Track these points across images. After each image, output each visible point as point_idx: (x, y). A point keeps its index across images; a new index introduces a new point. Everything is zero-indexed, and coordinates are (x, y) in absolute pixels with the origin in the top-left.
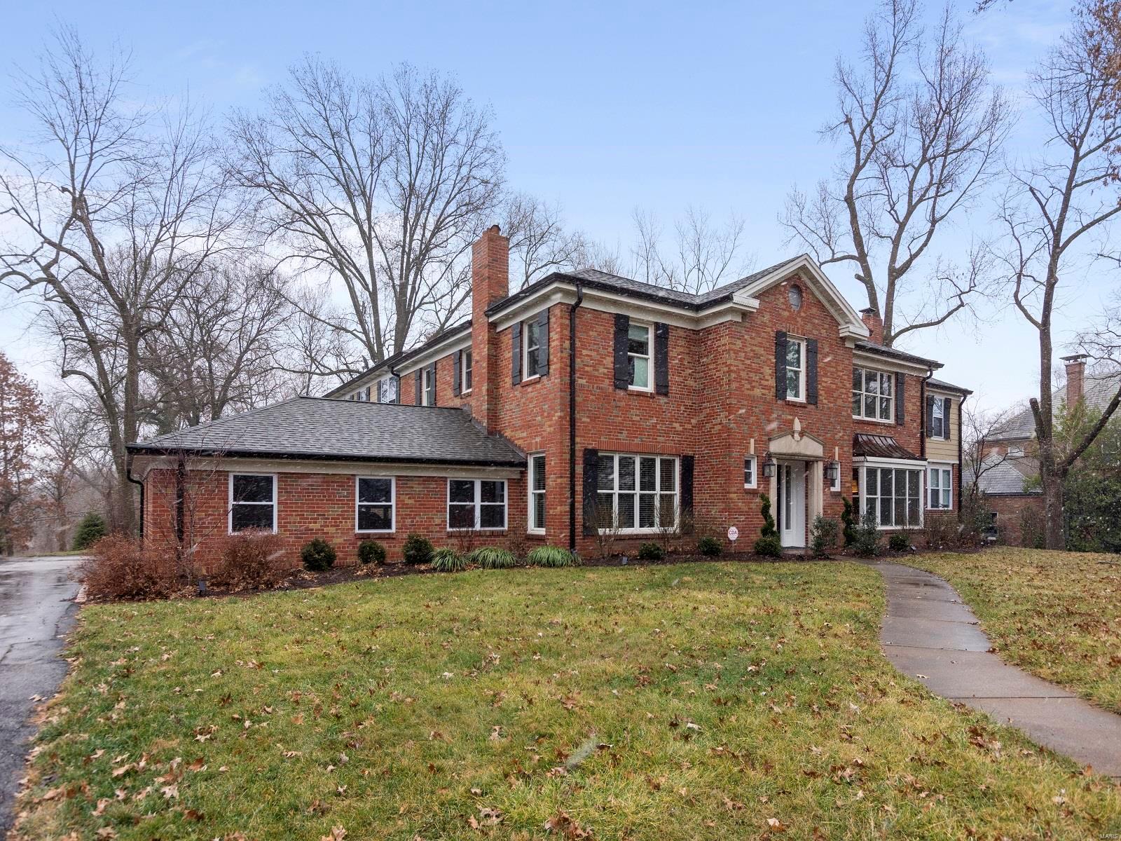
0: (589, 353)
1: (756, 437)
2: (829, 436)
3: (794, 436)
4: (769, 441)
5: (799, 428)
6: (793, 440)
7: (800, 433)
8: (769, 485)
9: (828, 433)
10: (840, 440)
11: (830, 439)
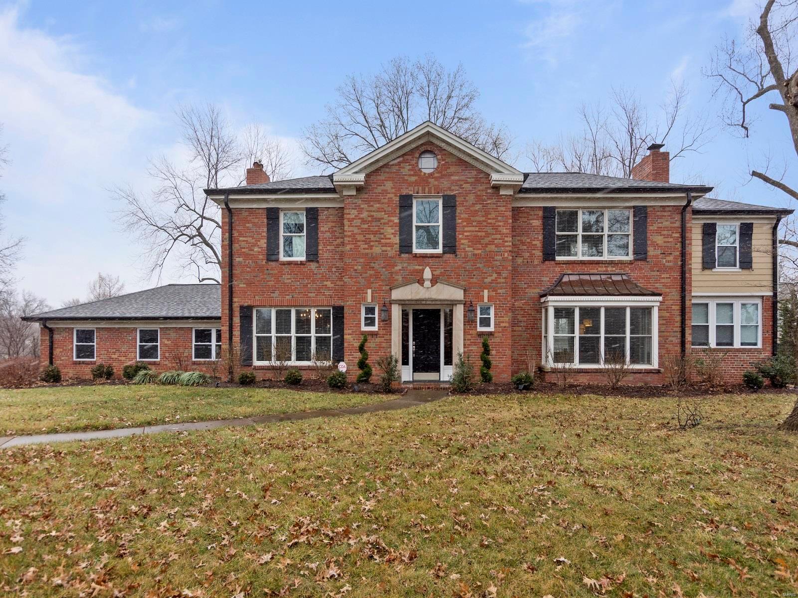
0: (244, 239)
1: (375, 288)
2: (474, 280)
3: (422, 284)
4: (391, 290)
5: (430, 277)
6: (421, 288)
7: (431, 281)
8: (391, 327)
9: (473, 278)
10: (491, 283)
11: (476, 283)
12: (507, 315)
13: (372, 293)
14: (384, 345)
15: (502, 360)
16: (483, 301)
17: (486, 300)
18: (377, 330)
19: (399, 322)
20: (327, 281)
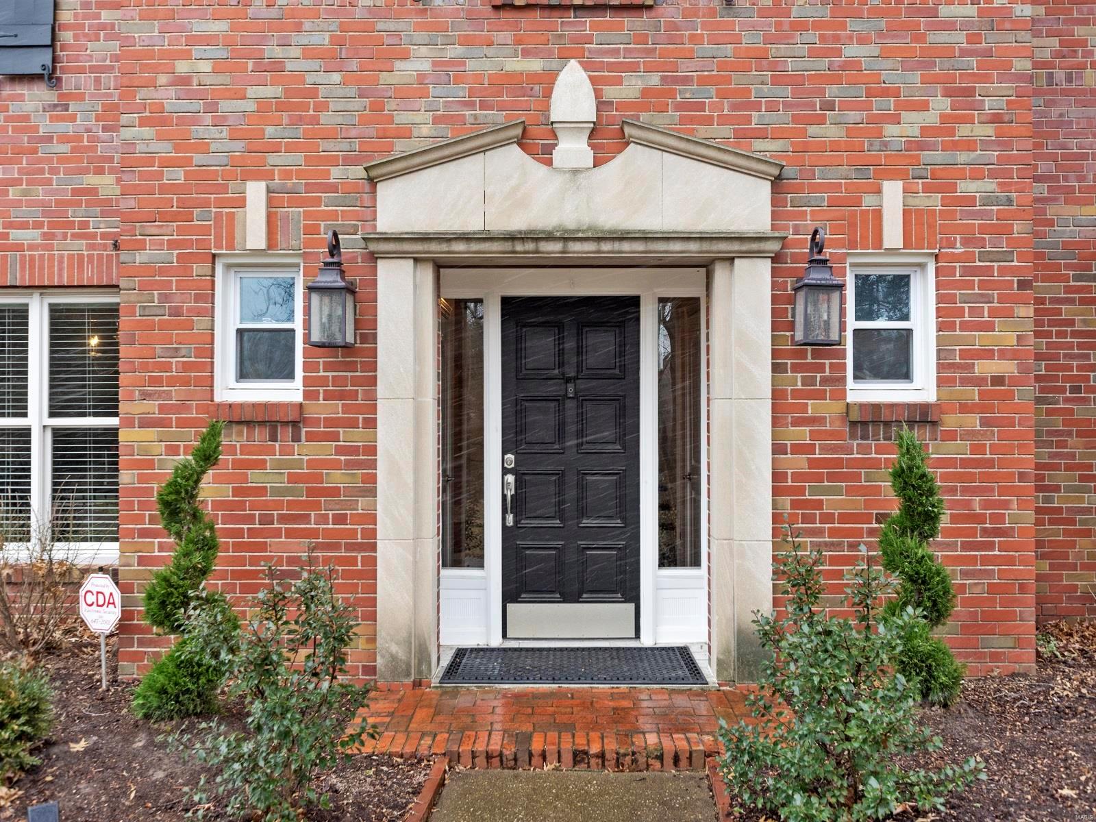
1: (287, 175)
2: (830, 132)
3: (544, 155)
4: (372, 182)
5: (586, 111)
6: (543, 169)
7: (593, 134)
8: (373, 381)
9: (821, 120)
10: (921, 146)
11: (835, 147)
12: (1010, 314)
13: (271, 204)
14: (337, 478)
15: (986, 560)
16: (878, 243)
17: (893, 235)
18: (298, 397)
19: (418, 358)
20: (99, 171)
